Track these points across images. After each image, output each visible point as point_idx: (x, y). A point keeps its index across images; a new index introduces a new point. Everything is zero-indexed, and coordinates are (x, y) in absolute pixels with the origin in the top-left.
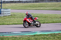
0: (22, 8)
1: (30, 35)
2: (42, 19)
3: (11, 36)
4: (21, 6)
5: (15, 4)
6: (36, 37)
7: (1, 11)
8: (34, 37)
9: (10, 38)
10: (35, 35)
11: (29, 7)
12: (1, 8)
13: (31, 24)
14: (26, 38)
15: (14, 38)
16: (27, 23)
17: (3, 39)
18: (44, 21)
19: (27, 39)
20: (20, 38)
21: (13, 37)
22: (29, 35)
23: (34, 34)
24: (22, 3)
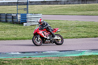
0: (60, 13)
1: (73, 57)
2: (93, 31)
3: (42, 57)
4: (58, 9)
5: (50, 5)
6: (83, 60)
7: (27, 17)
8: (80, 60)
9: (41, 61)
10: (81, 57)
11: (71, 10)
12: (27, 13)
13: (46, 39)
14: (67, 61)
15: (48, 61)
16: (39, 39)
17: (30, 62)
18: (96, 33)
19: (68, 63)
20: (57, 61)
21: (46, 60)
22: (71, 57)
23: (80, 55)
24: (60, 4)
